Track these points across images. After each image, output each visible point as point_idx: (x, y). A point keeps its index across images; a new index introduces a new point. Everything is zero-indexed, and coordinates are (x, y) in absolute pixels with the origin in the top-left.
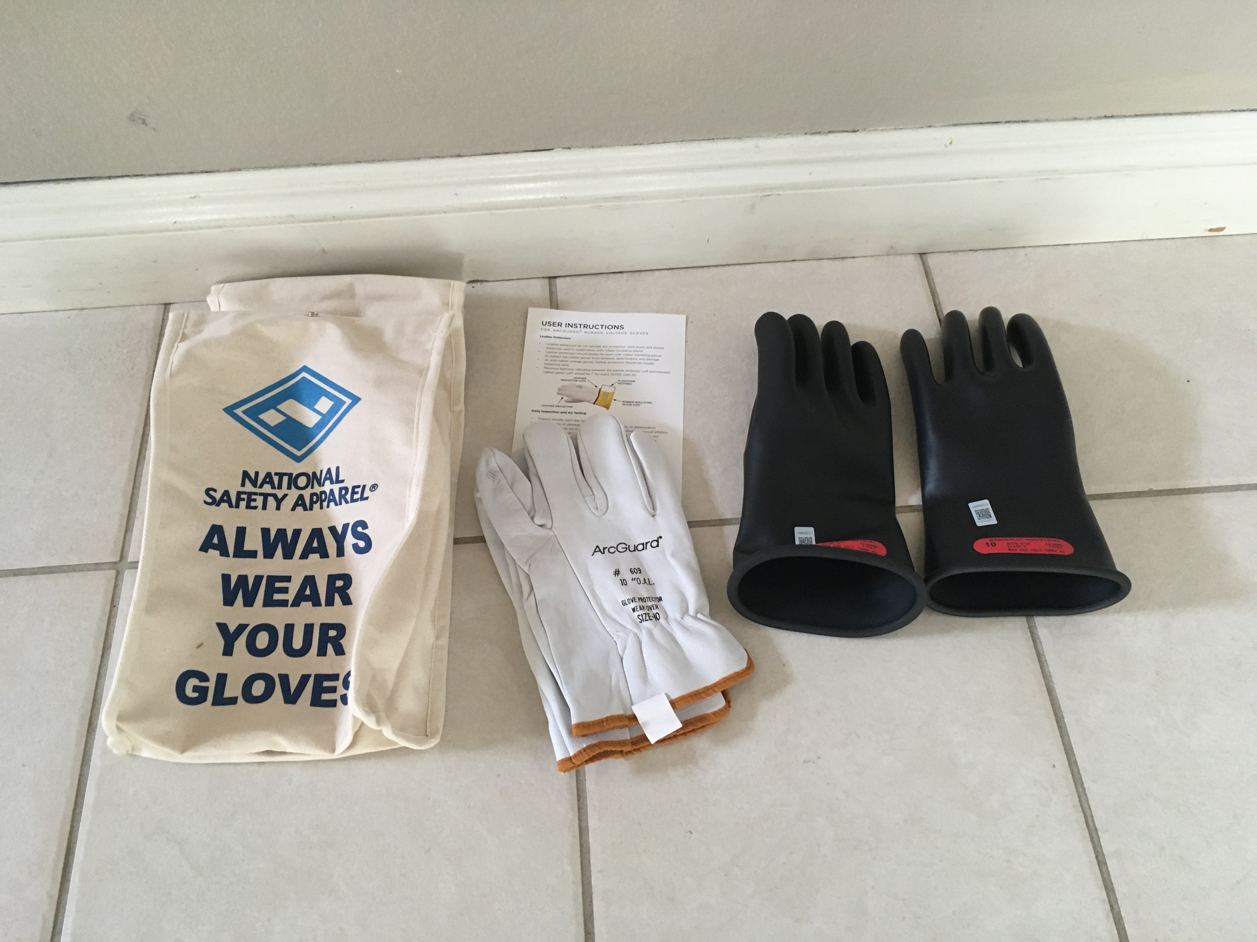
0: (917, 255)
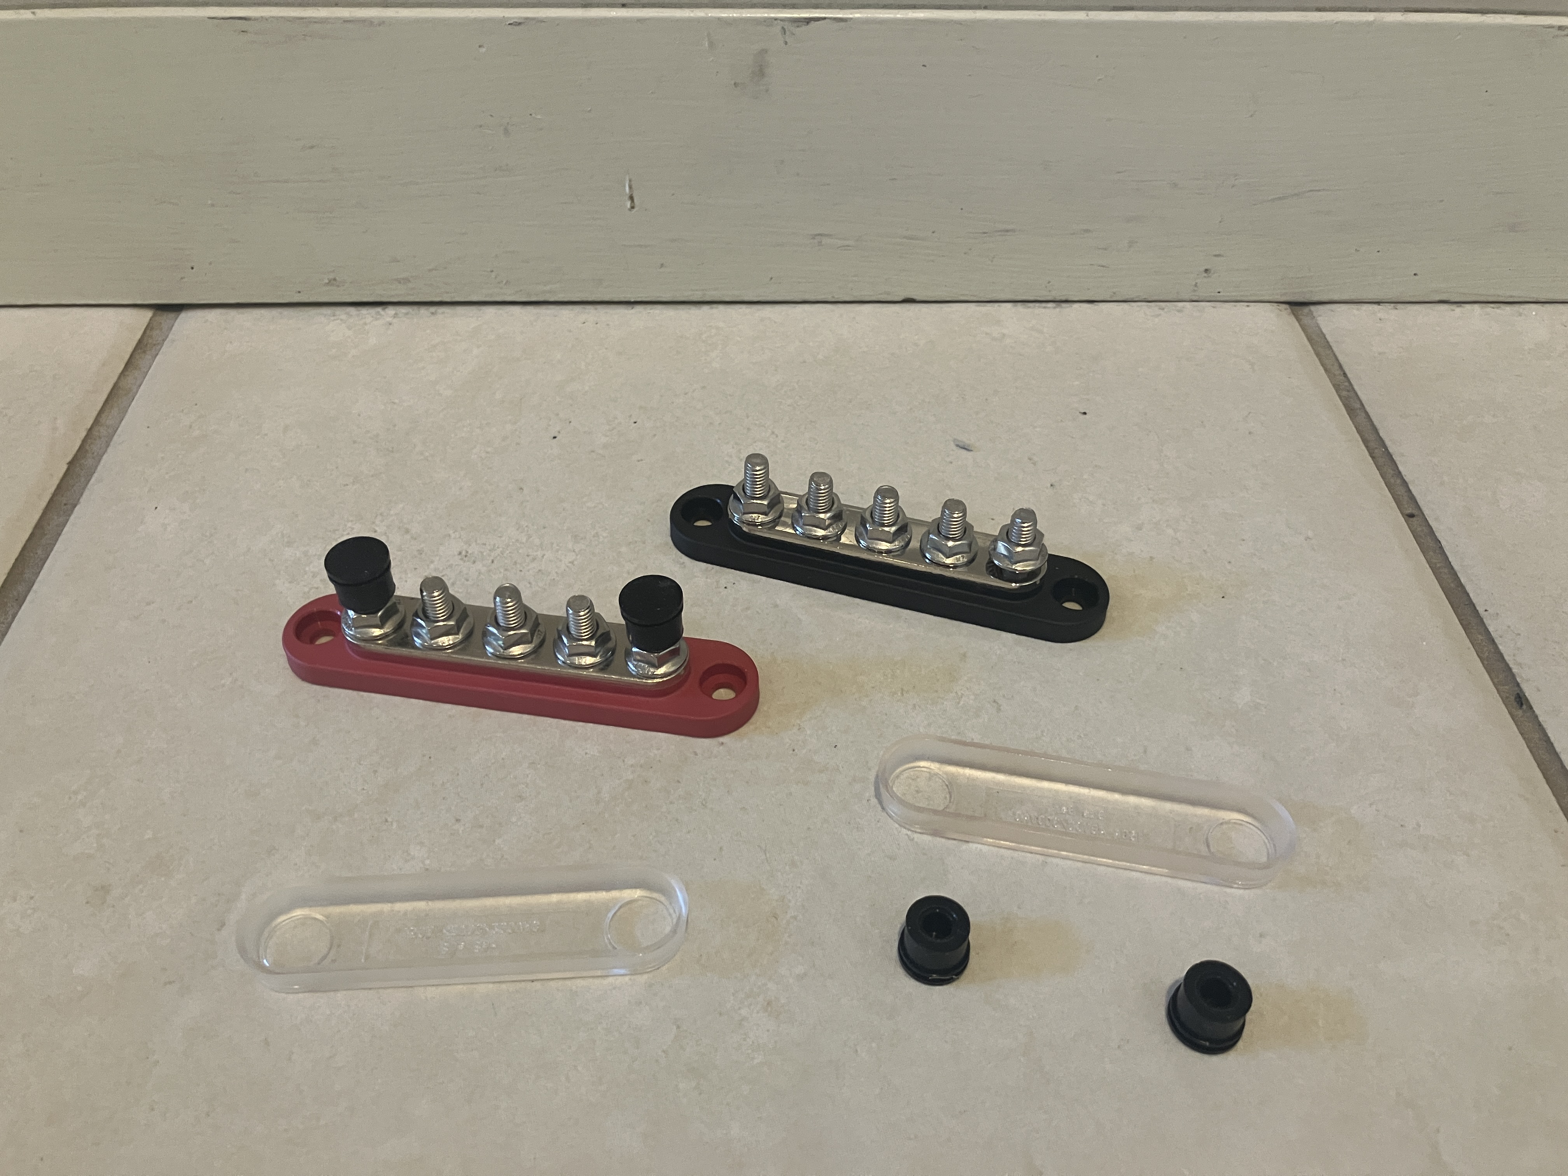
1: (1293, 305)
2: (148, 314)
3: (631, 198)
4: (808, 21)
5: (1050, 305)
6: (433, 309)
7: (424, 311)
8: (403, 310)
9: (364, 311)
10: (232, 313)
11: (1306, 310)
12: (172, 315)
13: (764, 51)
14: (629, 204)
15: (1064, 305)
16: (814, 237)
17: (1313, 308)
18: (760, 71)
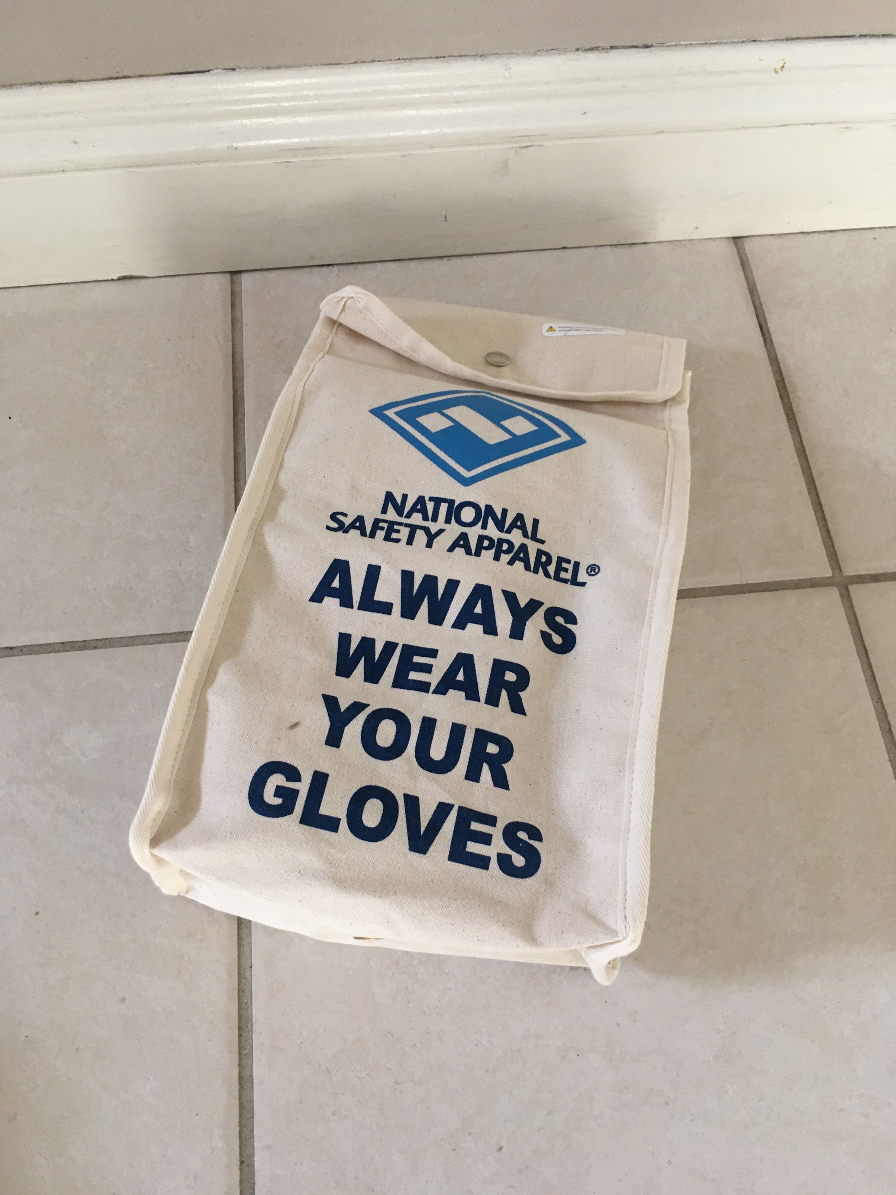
0: (730, 240)
1: (735, 238)
2: (228, 276)
3: (446, 218)
4: (527, 148)
5: (627, 246)
6: (354, 266)
7: (351, 268)
8: (341, 267)
9: (324, 269)
10: (266, 273)
11: (740, 241)
12: (239, 275)
13: (507, 161)
14: (444, 220)
15: (633, 246)
17: (744, 239)
18: (505, 168)
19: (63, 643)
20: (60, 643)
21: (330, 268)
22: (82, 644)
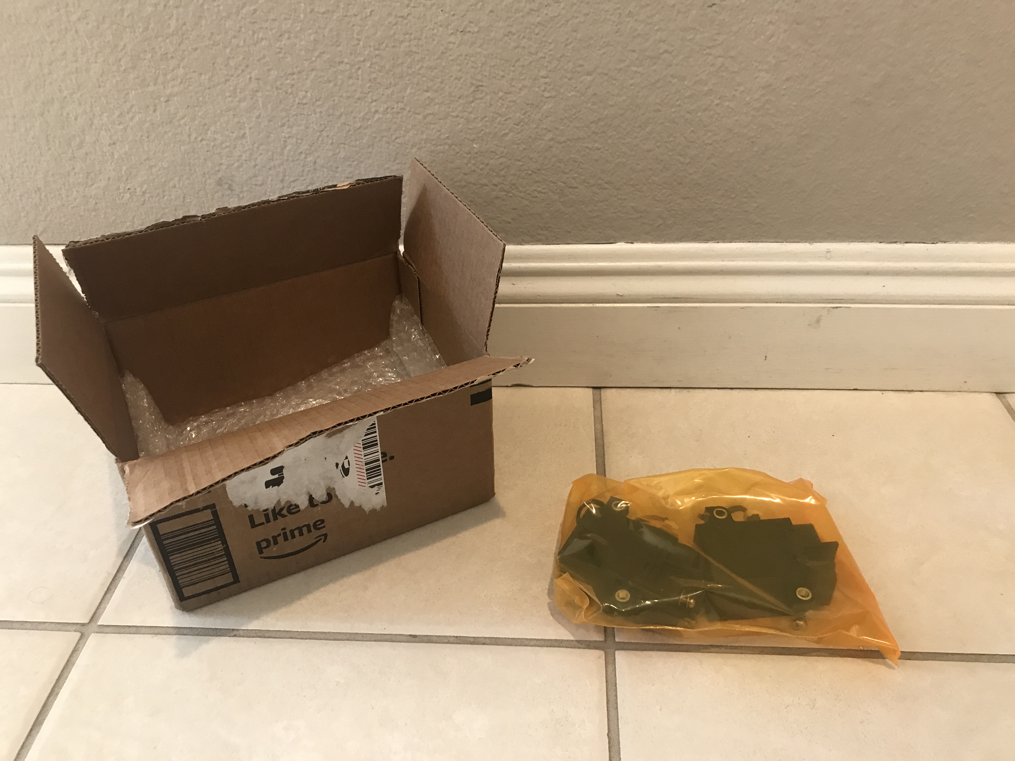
1: (997, 393)
2: (591, 390)
3: (766, 357)
4: (837, 307)
5: (906, 392)
6: (687, 390)
7: (685, 390)
8: (678, 390)
9: (664, 390)
11: (1002, 395)
12: (599, 390)
13: (821, 316)
14: (765, 358)
15: (912, 392)
16: (826, 369)
17: (1005, 395)
18: (818, 321)
19: (457, 637)
20: (454, 637)
21: (669, 390)
22: (472, 640)
